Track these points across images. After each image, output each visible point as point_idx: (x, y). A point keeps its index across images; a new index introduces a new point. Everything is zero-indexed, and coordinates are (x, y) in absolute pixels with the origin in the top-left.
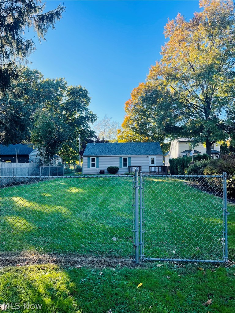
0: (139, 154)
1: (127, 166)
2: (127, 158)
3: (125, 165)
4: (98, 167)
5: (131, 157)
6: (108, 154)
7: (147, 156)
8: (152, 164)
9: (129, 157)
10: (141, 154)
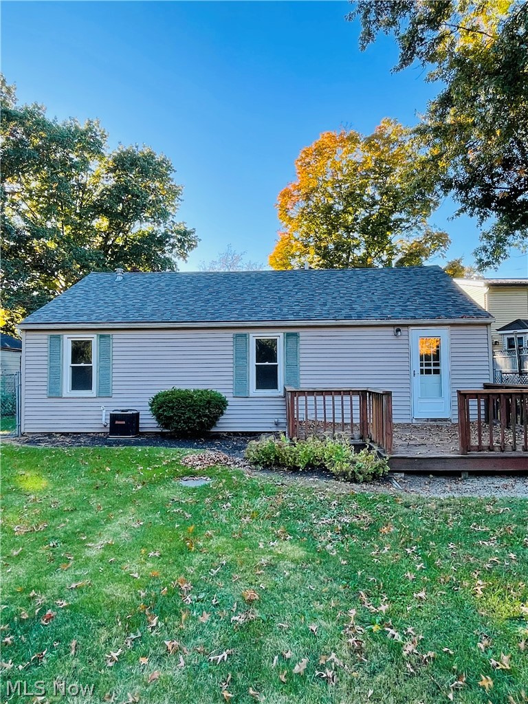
0: (348, 317)
1: (275, 386)
2: (279, 336)
3: (267, 378)
4: (105, 393)
5: (302, 332)
6: (167, 316)
7: (398, 328)
8: (428, 372)
9: (288, 335)
10: (359, 318)
